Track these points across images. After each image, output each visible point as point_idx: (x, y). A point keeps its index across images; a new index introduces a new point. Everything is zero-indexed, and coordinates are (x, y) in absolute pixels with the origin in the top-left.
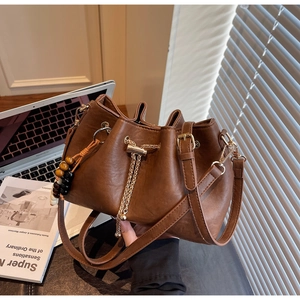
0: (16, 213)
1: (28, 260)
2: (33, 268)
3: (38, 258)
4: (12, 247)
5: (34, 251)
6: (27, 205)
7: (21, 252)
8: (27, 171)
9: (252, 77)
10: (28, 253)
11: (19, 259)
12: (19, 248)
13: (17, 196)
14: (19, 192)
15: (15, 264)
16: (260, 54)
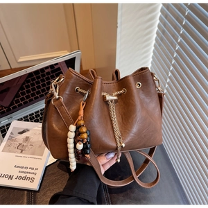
0: (20, 144)
1: (28, 175)
2: (32, 180)
3: (35, 174)
4: (18, 167)
5: (32, 169)
6: (27, 139)
7: (24, 170)
8: (27, 116)
9: (177, 41)
10: (28, 170)
11: (23, 175)
12: (22, 168)
13: (21, 133)
14: (22, 130)
15: (20, 178)
16: (181, 23)
